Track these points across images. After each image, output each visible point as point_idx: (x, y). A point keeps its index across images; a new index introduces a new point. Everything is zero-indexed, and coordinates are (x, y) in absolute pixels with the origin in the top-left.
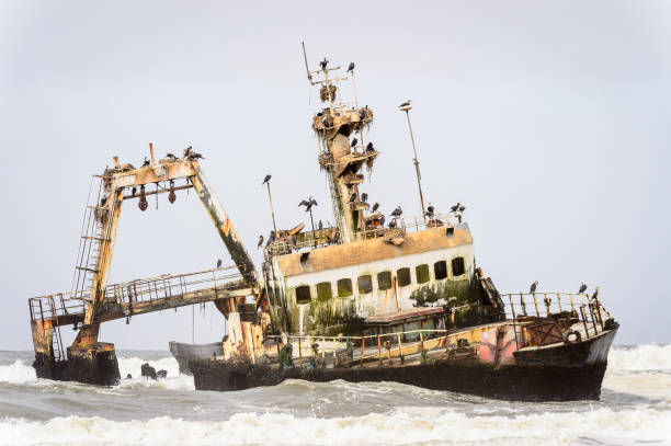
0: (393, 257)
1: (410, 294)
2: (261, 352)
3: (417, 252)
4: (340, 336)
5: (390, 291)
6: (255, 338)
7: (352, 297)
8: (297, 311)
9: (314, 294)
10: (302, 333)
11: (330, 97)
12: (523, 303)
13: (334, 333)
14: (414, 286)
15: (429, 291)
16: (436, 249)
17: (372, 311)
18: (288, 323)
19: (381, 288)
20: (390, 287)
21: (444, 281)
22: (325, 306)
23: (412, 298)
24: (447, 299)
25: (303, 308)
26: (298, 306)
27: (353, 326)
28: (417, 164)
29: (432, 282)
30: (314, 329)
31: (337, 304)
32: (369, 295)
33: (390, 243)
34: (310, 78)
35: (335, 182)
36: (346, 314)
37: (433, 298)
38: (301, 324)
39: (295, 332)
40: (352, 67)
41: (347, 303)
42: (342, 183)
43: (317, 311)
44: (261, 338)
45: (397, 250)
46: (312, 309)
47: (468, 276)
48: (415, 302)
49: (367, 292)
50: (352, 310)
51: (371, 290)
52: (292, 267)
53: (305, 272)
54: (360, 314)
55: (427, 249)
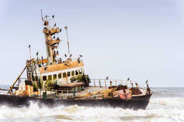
0: (67, 69)
1: (70, 79)
2: (32, 94)
3: (72, 68)
4: (53, 90)
5: (65, 78)
6: (31, 90)
7: (56, 79)
8: (43, 82)
9: (47, 78)
10: (43, 89)
11: (47, 24)
12: (100, 82)
13: (51, 89)
14: (71, 77)
15: (74, 78)
16: (77, 67)
17: (61, 83)
18: (40, 86)
19: (63, 77)
20: (65, 77)
21: (77, 75)
22: (50, 81)
23: (70, 80)
24: (78, 80)
25: (44, 82)
26: (43, 81)
27: (56, 87)
28: (68, 43)
29: (75, 76)
30: (47, 88)
31: (53, 81)
32: (61, 79)
33: (66, 65)
34: (43, 19)
35: (48, 48)
36: (55, 84)
37: (75, 80)
38: (43, 86)
39: (42, 88)
40: (53, 16)
41: (55, 81)
42: (50, 48)
43: (48, 83)
44: (33, 90)
45: (68, 67)
46: (47, 82)
47: (82, 74)
48: (71, 81)
49: (60, 78)
50: (56, 83)
51: (61, 77)
52: (42, 71)
53: (46, 72)
54: (58, 84)
55: (74, 67)
